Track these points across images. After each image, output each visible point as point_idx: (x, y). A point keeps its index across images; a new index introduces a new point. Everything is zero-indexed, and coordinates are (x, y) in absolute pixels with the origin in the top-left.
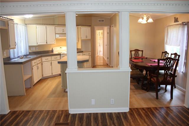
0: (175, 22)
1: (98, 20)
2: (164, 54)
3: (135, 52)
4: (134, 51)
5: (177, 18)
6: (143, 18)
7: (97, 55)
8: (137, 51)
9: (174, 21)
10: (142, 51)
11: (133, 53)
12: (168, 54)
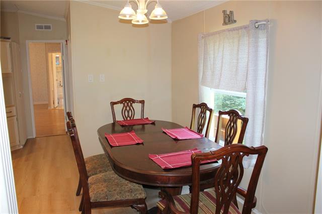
0: (225, 23)
1: (36, 25)
2: (198, 110)
3: (124, 104)
4: (121, 102)
5: (231, 12)
6: (135, 8)
7: (52, 107)
8: (128, 102)
9: (222, 22)
10: (142, 102)
11: (119, 108)
12: (211, 111)
